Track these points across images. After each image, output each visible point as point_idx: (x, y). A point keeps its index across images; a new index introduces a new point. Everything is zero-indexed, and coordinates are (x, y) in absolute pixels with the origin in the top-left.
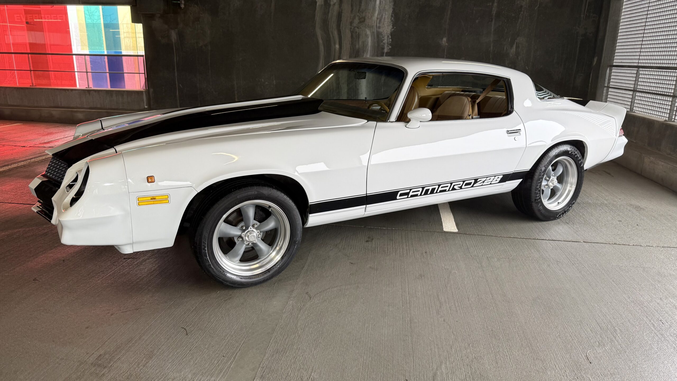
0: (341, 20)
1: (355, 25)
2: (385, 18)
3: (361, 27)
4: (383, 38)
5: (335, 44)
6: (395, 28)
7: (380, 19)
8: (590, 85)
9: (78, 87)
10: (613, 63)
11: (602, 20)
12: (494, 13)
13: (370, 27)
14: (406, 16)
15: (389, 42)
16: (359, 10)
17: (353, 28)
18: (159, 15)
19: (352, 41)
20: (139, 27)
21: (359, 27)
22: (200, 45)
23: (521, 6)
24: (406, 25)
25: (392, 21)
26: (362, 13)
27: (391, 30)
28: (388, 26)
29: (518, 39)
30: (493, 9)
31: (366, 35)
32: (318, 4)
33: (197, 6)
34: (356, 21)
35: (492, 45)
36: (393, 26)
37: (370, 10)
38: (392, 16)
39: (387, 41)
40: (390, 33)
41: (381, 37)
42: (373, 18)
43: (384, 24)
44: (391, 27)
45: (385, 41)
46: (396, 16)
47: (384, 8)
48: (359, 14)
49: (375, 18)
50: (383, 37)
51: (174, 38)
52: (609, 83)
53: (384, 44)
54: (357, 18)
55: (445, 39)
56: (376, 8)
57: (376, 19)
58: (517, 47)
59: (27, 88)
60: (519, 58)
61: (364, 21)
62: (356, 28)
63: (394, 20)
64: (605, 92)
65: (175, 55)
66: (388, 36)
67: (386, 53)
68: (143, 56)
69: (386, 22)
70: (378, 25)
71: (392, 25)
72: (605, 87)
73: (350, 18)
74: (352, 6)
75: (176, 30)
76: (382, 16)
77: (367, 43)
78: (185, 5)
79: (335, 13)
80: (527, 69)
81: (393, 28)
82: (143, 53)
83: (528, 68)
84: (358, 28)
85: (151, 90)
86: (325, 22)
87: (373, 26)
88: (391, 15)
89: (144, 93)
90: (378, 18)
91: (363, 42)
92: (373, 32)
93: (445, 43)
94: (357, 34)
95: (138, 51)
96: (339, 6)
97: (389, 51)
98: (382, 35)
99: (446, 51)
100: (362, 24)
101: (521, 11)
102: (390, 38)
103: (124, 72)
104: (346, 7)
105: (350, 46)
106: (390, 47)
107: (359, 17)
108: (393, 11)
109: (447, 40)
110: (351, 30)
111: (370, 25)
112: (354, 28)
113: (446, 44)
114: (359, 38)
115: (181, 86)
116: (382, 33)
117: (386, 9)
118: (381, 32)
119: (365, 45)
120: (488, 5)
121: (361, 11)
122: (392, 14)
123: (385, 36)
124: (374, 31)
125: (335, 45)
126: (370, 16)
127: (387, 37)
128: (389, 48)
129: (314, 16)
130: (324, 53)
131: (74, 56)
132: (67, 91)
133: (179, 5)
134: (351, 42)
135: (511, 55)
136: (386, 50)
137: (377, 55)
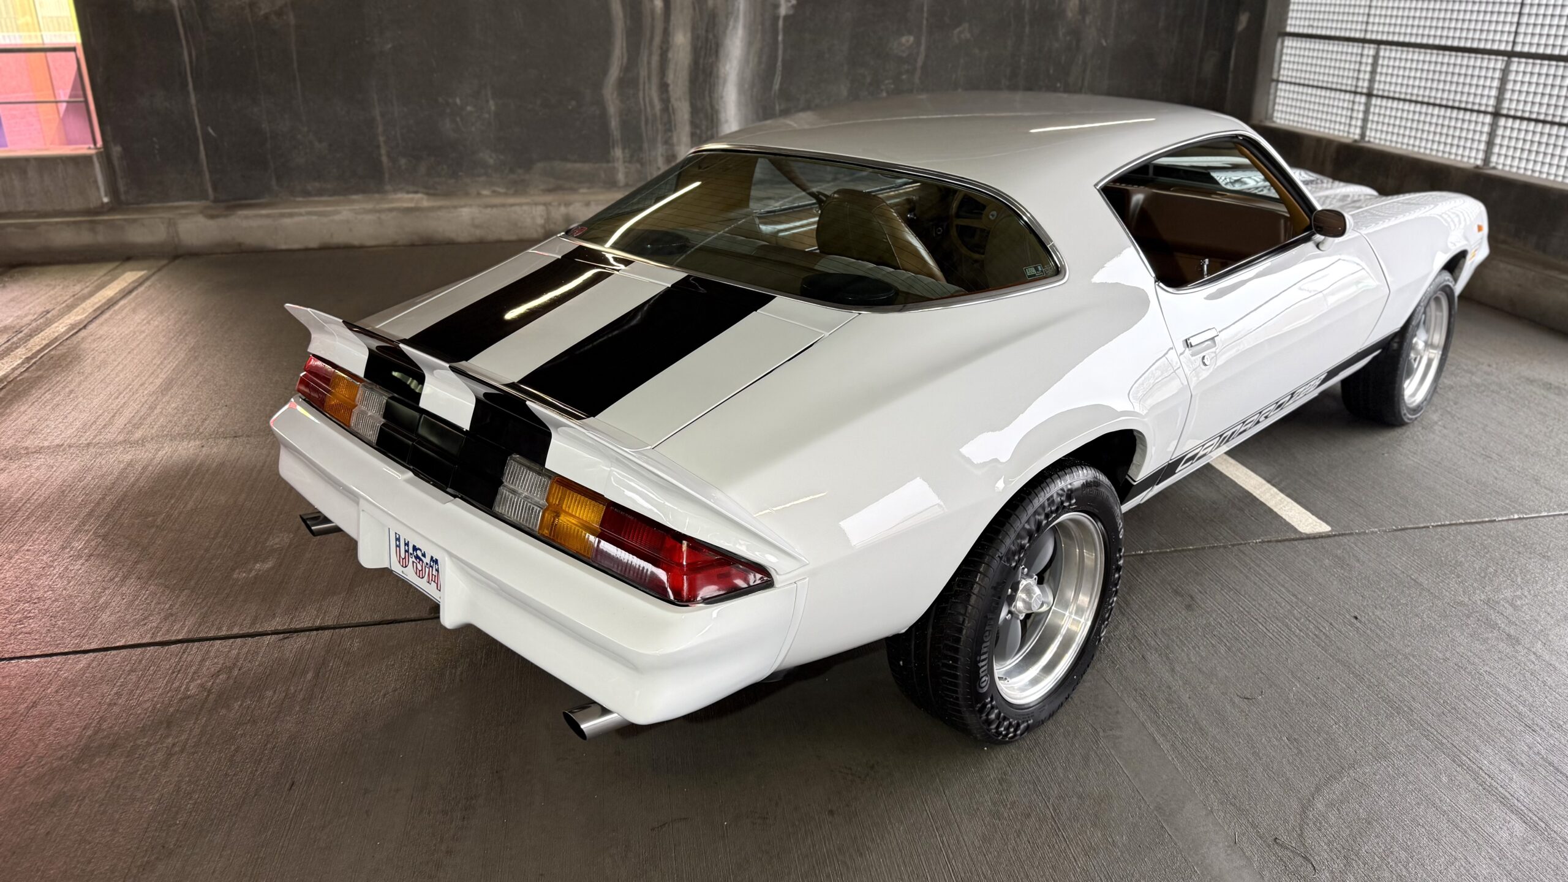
8: (1230, 75)
10: (1286, 27)
22: (263, 12)
52: (1279, 70)
60: (1088, 21)
64: (1272, 91)
65: (184, 42)
67: (786, 18)
68: (73, 49)
72: (1273, 81)
83: (1106, 42)
85: (117, 150)
89: (95, 160)
99: (925, 9)
106: (794, 1)
115: (211, 131)
125: (652, 2)
130: (625, 23)
136: (783, 11)
137: (763, 24)
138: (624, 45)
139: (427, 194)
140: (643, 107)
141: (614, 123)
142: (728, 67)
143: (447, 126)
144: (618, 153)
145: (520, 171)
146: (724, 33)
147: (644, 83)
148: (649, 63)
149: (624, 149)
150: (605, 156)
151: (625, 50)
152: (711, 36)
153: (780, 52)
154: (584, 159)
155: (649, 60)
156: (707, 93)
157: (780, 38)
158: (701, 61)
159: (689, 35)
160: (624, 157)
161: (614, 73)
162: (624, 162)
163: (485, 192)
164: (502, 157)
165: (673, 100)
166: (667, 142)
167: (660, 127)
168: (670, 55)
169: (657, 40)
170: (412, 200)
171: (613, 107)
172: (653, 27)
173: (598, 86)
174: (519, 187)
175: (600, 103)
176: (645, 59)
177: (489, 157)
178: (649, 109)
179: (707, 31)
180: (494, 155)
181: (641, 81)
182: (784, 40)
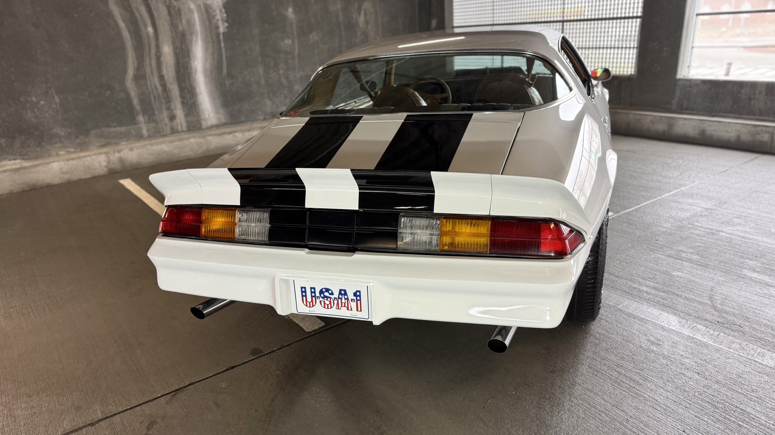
4: (214, 13)
5: (146, 26)
10: (454, 24)
15: (224, 17)
19: (171, 20)
27: (223, 1)
31: (190, 10)
39: (221, 16)
40: (222, 5)
41: (212, 11)
45: (218, 17)
53: (218, 20)
58: (365, 14)
62: (173, 1)
67: (224, 33)
77: (194, 21)
91: (188, 21)
92: (199, 6)
93: (292, 15)
94: (176, 9)
97: (226, 30)
98: (212, 8)
99: (294, 25)
102: (223, 13)
105: (171, 29)
106: (226, 25)
109: (292, 11)
110: (167, 4)
112: (170, 1)
114: (180, 15)
118: (210, 5)
119: (190, 24)
123: (216, 10)
124: (199, 3)
125: (146, 29)
127: (220, 11)
128: (224, 26)
134: (170, 23)
136: (221, 30)
137: (211, 37)
138: (134, 55)
139: (23, 159)
140: (151, 90)
141: (135, 101)
142: (196, 63)
143: (29, 115)
144: (141, 118)
145: (82, 137)
146: (191, 44)
147: (150, 77)
148: (151, 65)
149: (144, 115)
150: (133, 121)
151: (135, 58)
152: (184, 47)
153: (224, 52)
154: (121, 124)
155: (150, 64)
156: (187, 79)
157: (222, 45)
158: (181, 61)
159: (171, 46)
160: (145, 121)
161: (131, 72)
162: (145, 123)
163: (62, 153)
164: (69, 130)
165: (168, 85)
166: (168, 109)
167: (163, 100)
168: (162, 59)
169: (153, 52)
170: (15, 164)
171: (133, 93)
172: (149, 44)
173: (122, 81)
174: (83, 146)
175: (125, 90)
176: (148, 62)
177: (61, 131)
178: (155, 92)
179: (181, 44)
180: (63, 130)
181: (147, 75)
182: (225, 46)
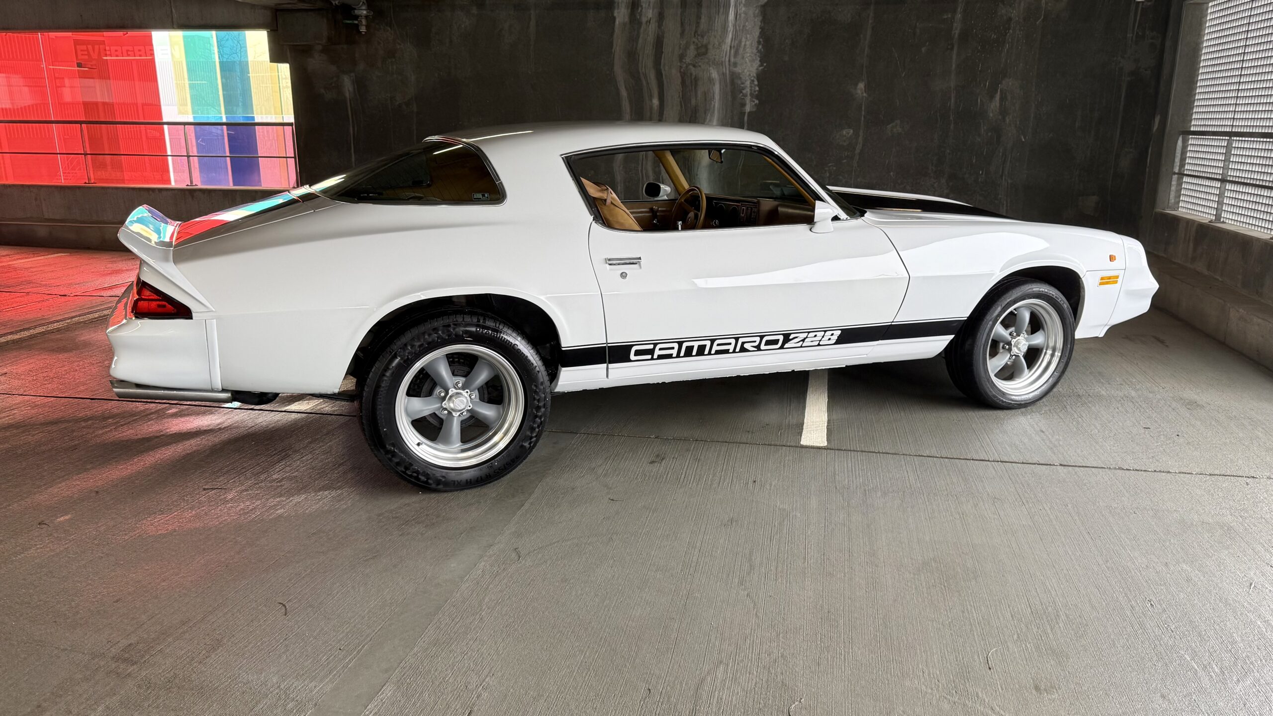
0: (662, 52)
1: (688, 60)
2: (745, 45)
3: (700, 64)
4: (742, 86)
5: (651, 97)
6: (765, 64)
7: (736, 49)
8: (1147, 170)
9: (173, 184)
10: (1190, 127)
11: (1168, 43)
12: (956, 32)
13: (719, 64)
14: (787, 41)
15: (755, 92)
16: (696, 32)
17: (685, 66)
18: (320, 47)
19: (682, 91)
20: (285, 69)
21: (697, 65)
22: (398, 103)
23: (1010, 19)
24: (786, 58)
25: (759, 51)
26: (703, 37)
27: (757, 69)
28: (752, 61)
29: (1004, 82)
30: (955, 25)
31: (711, 80)
32: (617, 22)
33: (391, 29)
34: (691, 52)
35: (953, 96)
36: (760, 61)
37: (717, 31)
38: (759, 42)
39: (751, 90)
40: (755, 75)
41: (739, 82)
42: (723, 47)
43: (743, 58)
44: (758, 63)
45: (747, 91)
46: (766, 41)
47: (743, 26)
48: (695, 40)
49: (726, 47)
50: (743, 84)
51: (349, 91)
52: (1182, 165)
53: (745, 95)
54: (692, 47)
55: (861, 86)
56: (728, 26)
57: (729, 48)
58: (1003, 99)
59: (79, 188)
60: (1008, 120)
61: (706, 53)
62: (691, 67)
63: (762, 50)
64: (1174, 183)
65: (351, 120)
66: (753, 81)
67: (750, 113)
68: (290, 124)
69: (748, 55)
70: (732, 60)
71: (759, 59)
72: (1175, 173)
73: (680, 48)
74: (682, 24)
75: (353, 74)
76: (740, 42)
77: (712, 95)
78: (367, 27)
79: (651, 39)
80: (1023, 140)
81: (761, 65)
82: (291, 119)
83: (1025, 138)
84: (694, 66)
86: (632, 56)
87: (722, 62)
88: (757, 40)
90: (732, 46)
91: (705, 94)
92: (724, 74)
93: (862, 93)
94: (693, 77)
95: (284, 116)
96: (657, 24)
97: (754, 110)
98: (740, 78)
99: (863, 108)
100: (701, 59)
101: (1009, 29)
102: (755, 85)
103: (259, 155)
104: (672, 26)
105: (681, 102)
106: (757, 102)
107: (697, 44)
108: (760, 33)
109: (865, 87)
110: (682, 70)
111: (717, 60)
112: (687, 67)
113: (865, 94)
114: (696, 85)
116: (741, 76)
117: (747, 28)
118: (739, 74)
119: (707, 97)
120: (945, 17)
121: (699, 33)
122: (759, 37)
123: (746, 81)
124: (724, 71)
125: (651, 100)
126: (717, 43)
127: (750, 83)
128: (753, 104)
129: (611, 45)
130: (631, 115)
131: (166, 127)
132: (151, 192)
133: (357, 26)
134: (681, 94)
135: (991, 115)
136: (748, 108)
137: (732, 117)
